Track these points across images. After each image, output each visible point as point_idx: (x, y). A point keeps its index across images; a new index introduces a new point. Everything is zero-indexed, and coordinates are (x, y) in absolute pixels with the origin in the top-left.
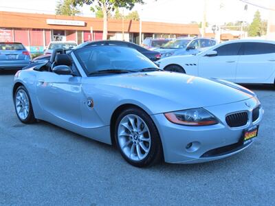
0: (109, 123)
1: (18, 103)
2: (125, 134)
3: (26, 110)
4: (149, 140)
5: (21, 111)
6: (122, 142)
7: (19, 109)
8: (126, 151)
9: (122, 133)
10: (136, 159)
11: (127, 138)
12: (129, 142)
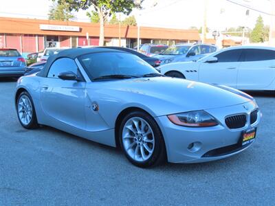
0: (114, 126)
1: (20, 109)
2: (130, 136)
3: (29, 115)
4: (153, 141)
5: (24, 117)
6: (126, 144)
7: (21, 114)
8: (130, 152)
9: (126, 135)
10: (140, 160)
11: (131, 140)
12: (133, 144)
